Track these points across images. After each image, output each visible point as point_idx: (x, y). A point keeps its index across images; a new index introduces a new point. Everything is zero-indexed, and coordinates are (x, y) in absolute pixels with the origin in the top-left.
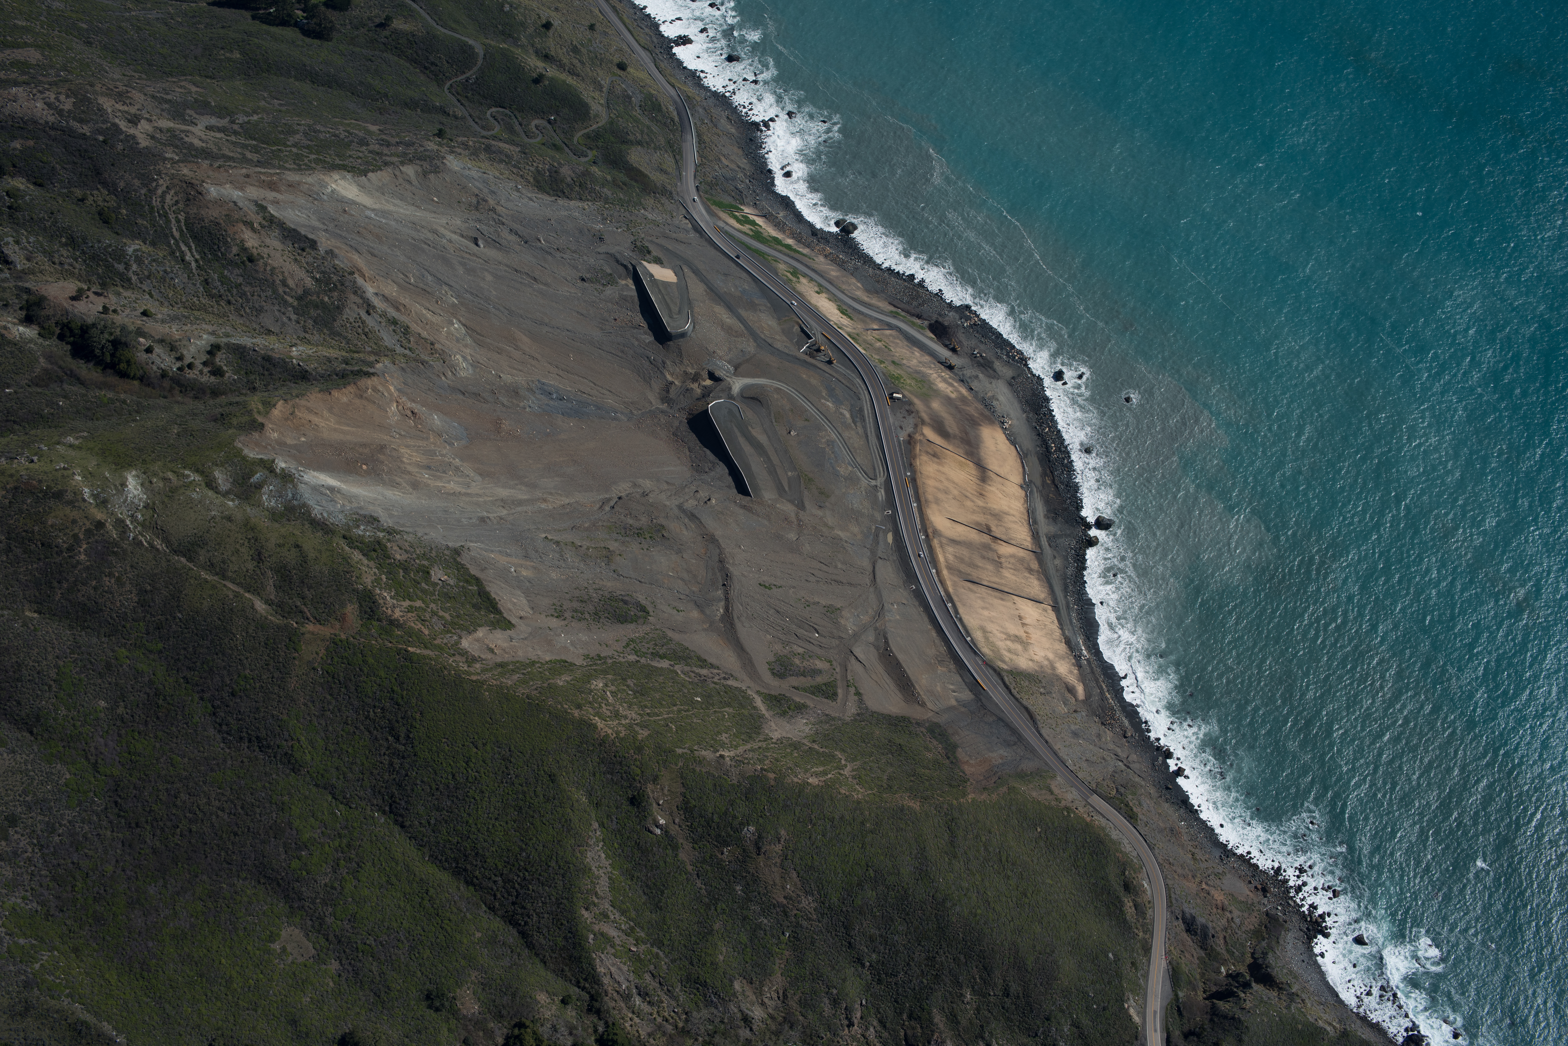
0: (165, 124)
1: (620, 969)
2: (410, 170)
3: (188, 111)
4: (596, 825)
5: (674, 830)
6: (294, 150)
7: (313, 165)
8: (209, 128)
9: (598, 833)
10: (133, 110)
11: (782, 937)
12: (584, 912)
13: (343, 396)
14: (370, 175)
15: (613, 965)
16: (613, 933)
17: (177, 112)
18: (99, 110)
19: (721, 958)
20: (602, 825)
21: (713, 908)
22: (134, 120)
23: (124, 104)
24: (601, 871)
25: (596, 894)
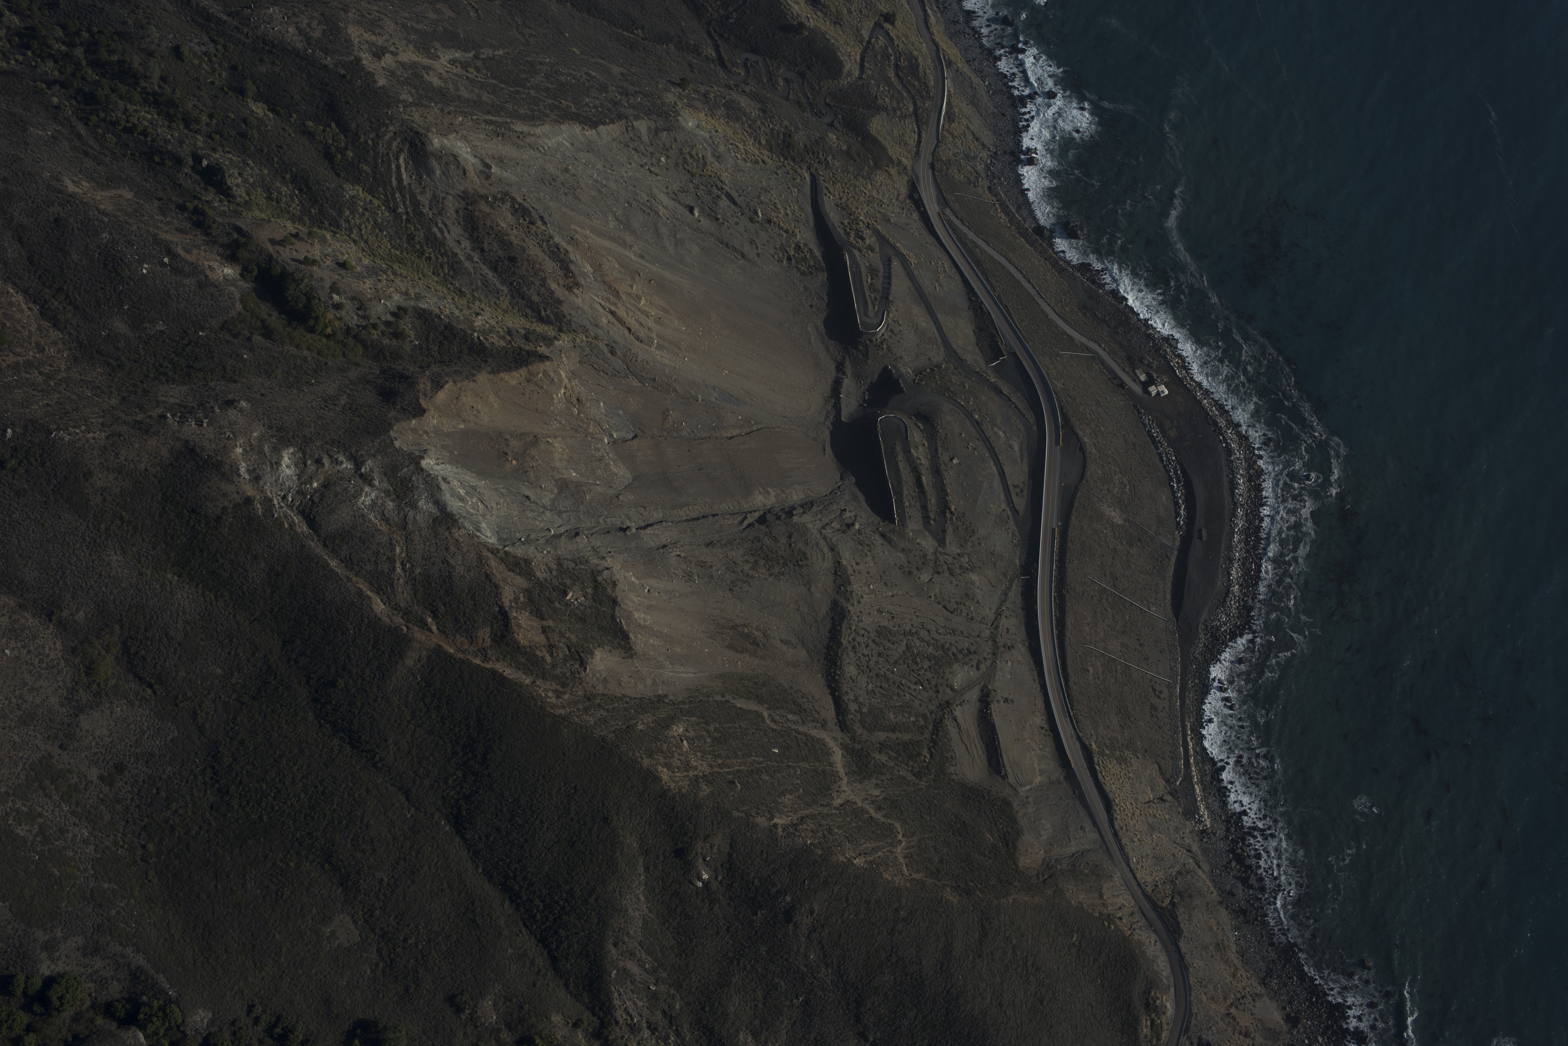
0: (409, 55)
1: (635, 1004)
2: (642, 126)
3: (435, 44)
4: (641, 870)
5: (715, 885)
6: (533, 93)
7: (548, 112)
8: (453, 62)
9: (642, 877)
10: (380, 41)
11: (795, 1001)
12: (612, 947)
13: (513, 378)
14: (601, 128)
15: (629, 1000)
16: (635, 969)
17: (424, 46)
18: (346, 41)
19: (733, 1009)
20: (647, 869)
21: (735, 962)
22: (378, 53)
23: (374, 33)
24: (637, 914)
25: (628, 934)
